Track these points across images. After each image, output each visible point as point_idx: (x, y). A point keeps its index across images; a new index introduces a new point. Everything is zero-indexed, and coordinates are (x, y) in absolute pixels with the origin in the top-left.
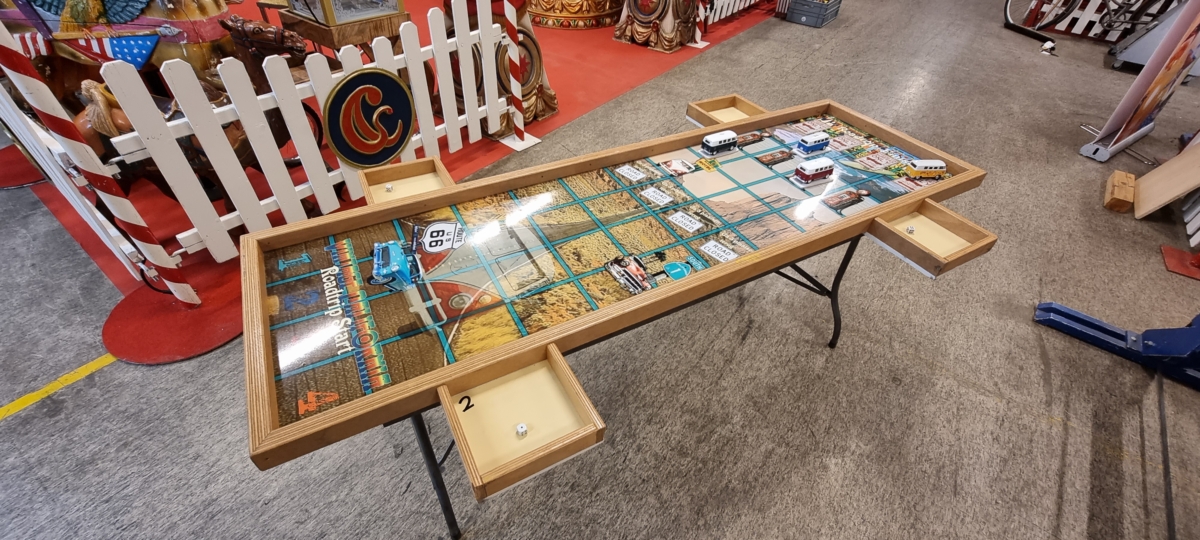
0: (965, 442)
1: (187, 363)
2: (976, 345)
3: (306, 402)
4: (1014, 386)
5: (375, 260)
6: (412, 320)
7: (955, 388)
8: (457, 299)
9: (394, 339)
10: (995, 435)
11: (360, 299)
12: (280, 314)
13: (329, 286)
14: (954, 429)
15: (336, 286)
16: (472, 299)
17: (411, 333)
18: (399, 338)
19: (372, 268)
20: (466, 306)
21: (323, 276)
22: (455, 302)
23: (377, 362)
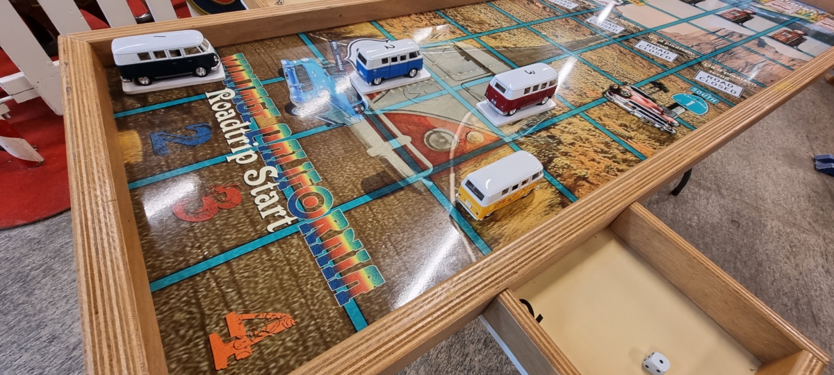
0: (806, 276)
1: (31, 227)
2: (783, 190)
3: (227, 337)
4: (823, 225)
5: (289, 82)
6: (380, 170)
7: (781, 228)
8: (433, 137)
9: (362, 200)
10: (826, 268)
11: (281, 136)
12: (145, 161)
13: (224, 117)
14: (794, 265)
15: (237, 117)
16: (456, 137)
17: (386, 190)
18: (367, 198)
19: (288, 92)
20: (453, 147)
21: (211, 101)
22: (432, 140)
23: (346, 242)
